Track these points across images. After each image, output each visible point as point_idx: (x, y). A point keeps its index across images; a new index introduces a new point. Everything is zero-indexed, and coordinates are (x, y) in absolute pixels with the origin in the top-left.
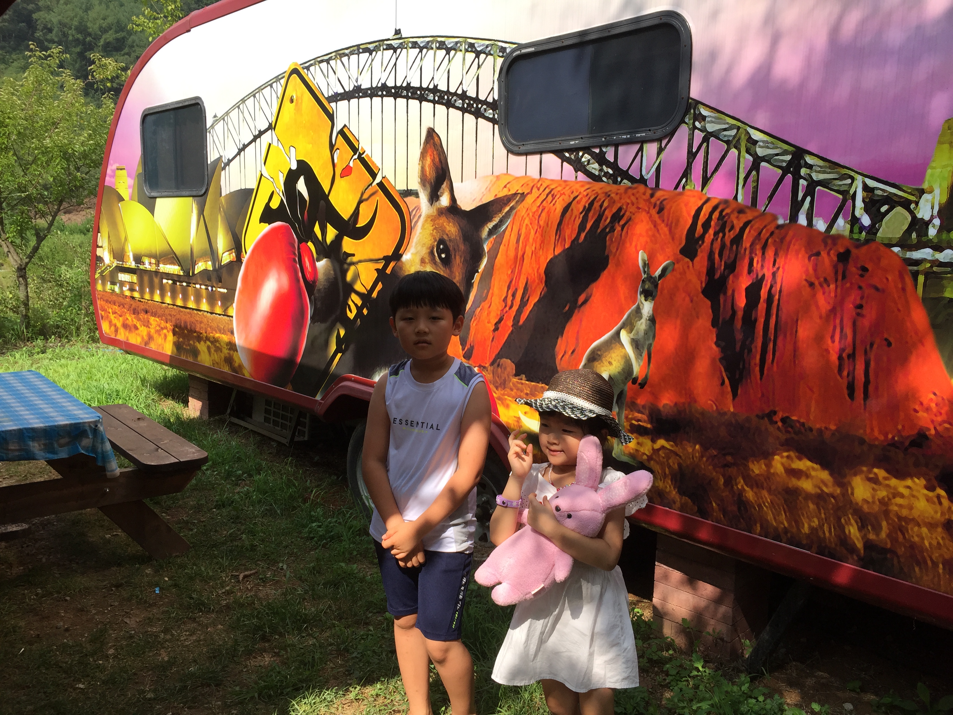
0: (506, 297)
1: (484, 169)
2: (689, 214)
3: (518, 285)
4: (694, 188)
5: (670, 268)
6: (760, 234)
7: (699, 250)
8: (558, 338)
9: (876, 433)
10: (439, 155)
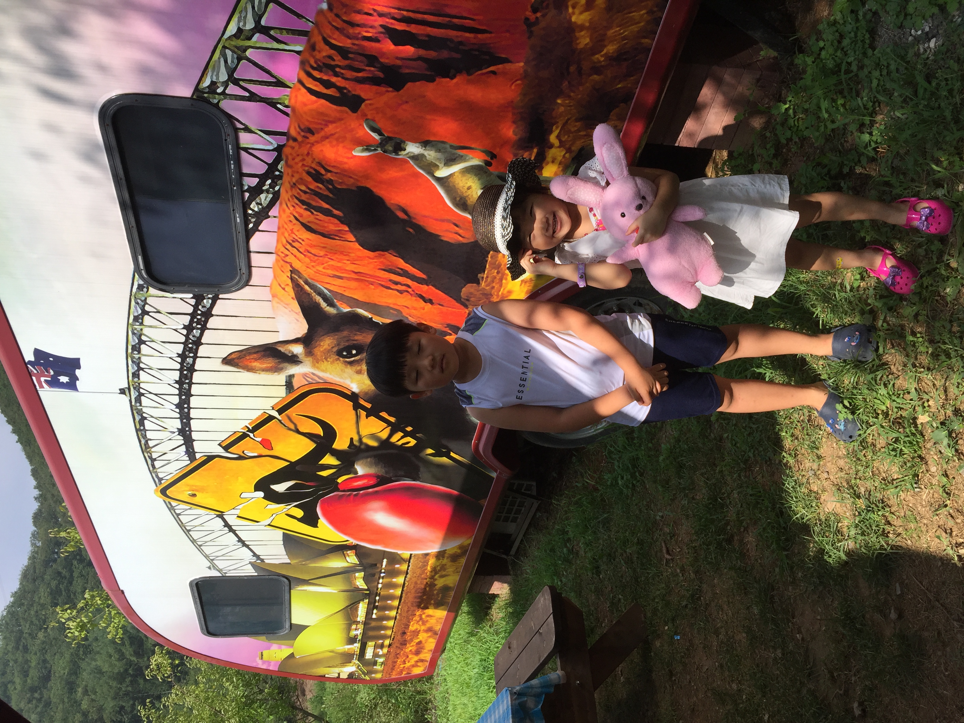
0: (398, 291)
1: (265, 309)
2: (316, 102)
3: (386, 279)
4: (287, 96)
5: (372, 123)
6: (337, 28)
7: (353, 93)
8: (442, 240)
10: (250, 354)
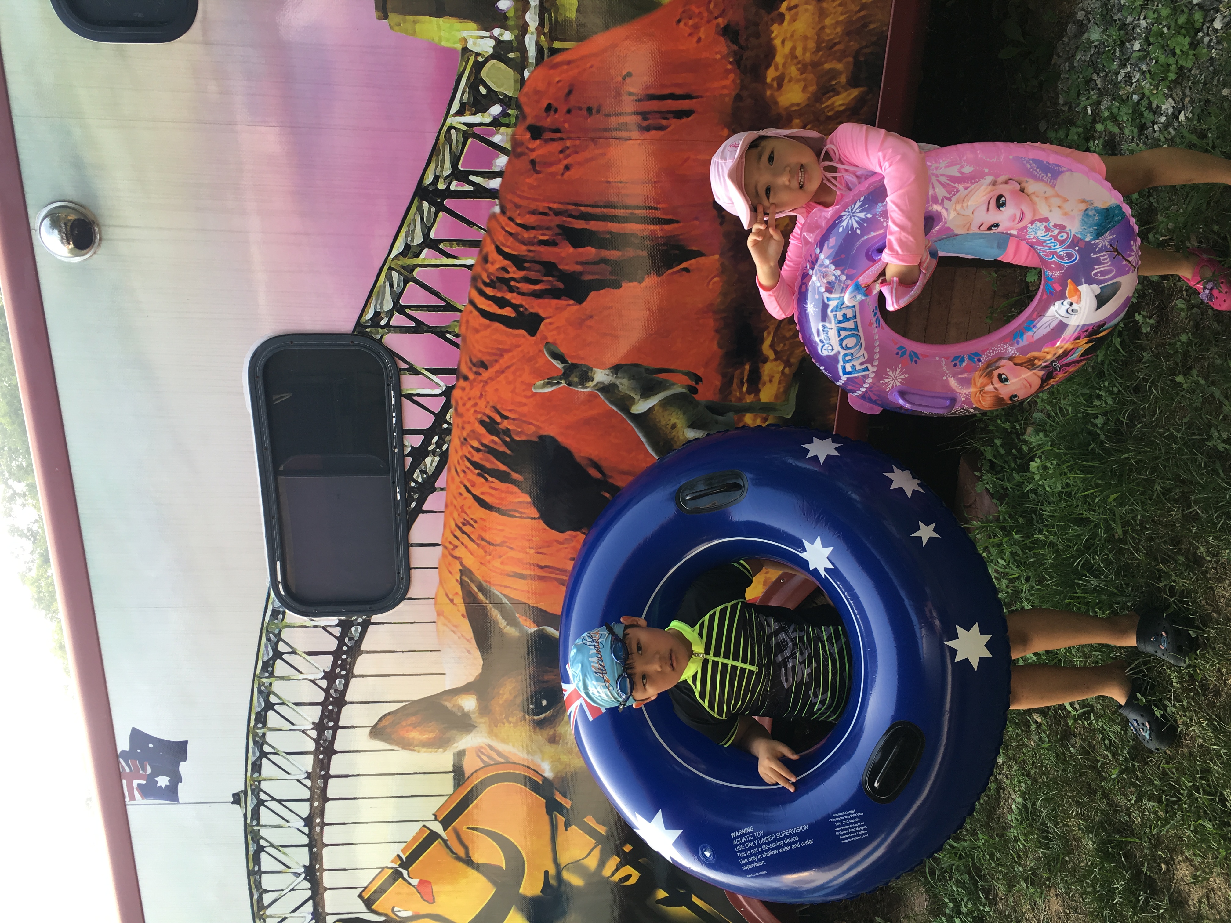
1: (429, 636)
5: (552, 348)
7: (531, 311)
9: (727, 82)
10: (407, 716)
